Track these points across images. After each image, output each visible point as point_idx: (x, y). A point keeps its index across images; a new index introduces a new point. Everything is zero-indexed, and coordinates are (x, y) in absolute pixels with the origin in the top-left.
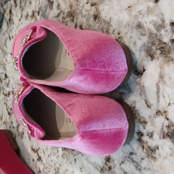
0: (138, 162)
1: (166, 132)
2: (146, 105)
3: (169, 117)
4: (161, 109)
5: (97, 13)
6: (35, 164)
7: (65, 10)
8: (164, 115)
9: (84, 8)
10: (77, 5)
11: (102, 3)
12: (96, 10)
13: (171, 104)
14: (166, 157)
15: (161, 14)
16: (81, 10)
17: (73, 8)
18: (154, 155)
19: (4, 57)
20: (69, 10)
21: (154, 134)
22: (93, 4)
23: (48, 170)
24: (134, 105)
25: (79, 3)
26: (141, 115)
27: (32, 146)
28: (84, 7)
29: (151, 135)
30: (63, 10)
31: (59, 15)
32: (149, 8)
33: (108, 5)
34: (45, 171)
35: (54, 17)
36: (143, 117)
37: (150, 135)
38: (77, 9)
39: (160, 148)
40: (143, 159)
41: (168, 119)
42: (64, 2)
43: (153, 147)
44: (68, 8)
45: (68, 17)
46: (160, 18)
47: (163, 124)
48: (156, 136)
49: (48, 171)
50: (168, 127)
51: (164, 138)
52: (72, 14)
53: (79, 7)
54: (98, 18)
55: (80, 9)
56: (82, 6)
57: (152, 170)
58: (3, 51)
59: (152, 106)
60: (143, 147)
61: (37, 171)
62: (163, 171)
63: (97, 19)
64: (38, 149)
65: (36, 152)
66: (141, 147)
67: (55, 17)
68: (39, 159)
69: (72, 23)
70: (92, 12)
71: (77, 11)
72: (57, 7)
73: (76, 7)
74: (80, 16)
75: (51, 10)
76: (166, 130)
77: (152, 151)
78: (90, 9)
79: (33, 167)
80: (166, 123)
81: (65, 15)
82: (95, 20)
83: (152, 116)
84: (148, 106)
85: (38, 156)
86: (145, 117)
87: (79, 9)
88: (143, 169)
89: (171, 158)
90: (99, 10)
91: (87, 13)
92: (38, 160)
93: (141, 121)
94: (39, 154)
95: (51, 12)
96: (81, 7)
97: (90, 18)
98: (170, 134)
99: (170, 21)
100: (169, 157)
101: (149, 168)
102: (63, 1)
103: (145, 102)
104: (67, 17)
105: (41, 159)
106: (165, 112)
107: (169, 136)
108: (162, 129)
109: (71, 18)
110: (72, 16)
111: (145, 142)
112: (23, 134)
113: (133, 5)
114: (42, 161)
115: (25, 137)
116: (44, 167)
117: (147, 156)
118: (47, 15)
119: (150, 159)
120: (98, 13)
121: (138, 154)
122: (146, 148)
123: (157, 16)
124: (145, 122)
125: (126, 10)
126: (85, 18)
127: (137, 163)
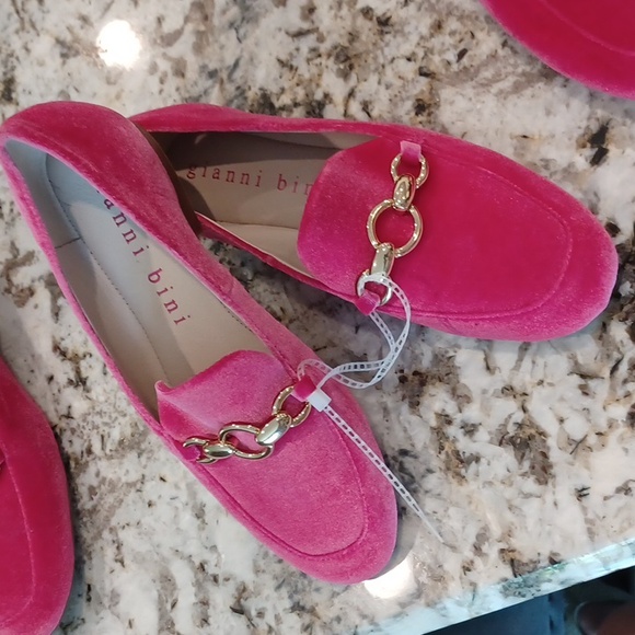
0: (414, 474)
1: (511, 434)
2: (484, 364)
3: (529, 407)
4: (517, 384)
5: (431, 99)
6: (56, 391)
7: (329, 33)
8: (520, 399)
9: (394, 65)
10: (374, 44)
11: (453, 85)
12: (430, 93)
13: (545, 384)
14: (490, 483)
15: (596, 194)
16: (383, 66)
17: (356, 45)
18: (463, 471)
19: (17, 32)
20: (344, 42)
21: (481, 429)
22: (425, 70)
23: (106, 419)
24: (451, 354)
25: (382, 44)
26: (463, 380)
27: (58, 339)
28: (395, 61)
29: (470, 430)
30: (322, 29)
31: (300, 34)
32: (571, 165)
33: (470, 99)
34: (90, 418)
35: (283, 32)
36: (465, 386)
37: (468, 429)
38: (372, 55)
39: (483, 460)
40: (430, 471)
41: (524, 410)
42: (333, 12)
43: (467, 455)
44: (341, 36)
45: (332, 59)
46: (590, 201)
47: (510, 416)
48: (482, 435)
49: (106, 424)
50: (520, 426)
51: (500, 444)
52: (348, 58)
53: (379, 52)
54: (429, 115)
55: (381, 60)
56: (390, 58)
57: (445, 500)
58: (18, 12)
59: (497, 372)
60: (442, 448)
61: (56, 411)
62: (473, 507)
63: (425, 114)
64: (81, 355)
65: (70, 359)
66: (437, 445)
67: (287, 33)
68: (80, 382)
69: (341, 81)
70: (415, 88)
71: (370, 60)
72: (302, 8)
73: (371, 47)
74: (373, 79)
75: (277, 6)
76: (511, 430)
77: (462, 462)
78: (413, 79)
79: (44, 396)
80: (519, 416)
81: (324, 47)
82: (417, 114)
83: (491, 392)
84: (488, 368)
85: (78, 372)
86: (472, 388)
87: (375, 58)
88: (422, 491)
89: (502, 486)
90: (438, 95)
91: (399, 83)
92: (70, 382)
93: (459, 392)
94: (82, 369)
95: (275, 10)
96: (385, 57)
97: (402, 100)
98: (519, 441)
99: (609, 219)
100: (498, 484)
101: (439, 495)
102: (331, 8)
103: (483, 356)
104: (329, 56)
105: (84, 383)
106: (525, 394)
107: (514, 444)
108: (505, 425)
109: (342, 66)
110: (348, 63)
111: (451, 438)
112: (27, 292)
113: (537, 137)
114: (87, 390)
115: (36, 307)
116: (94, 408)
117: (443, 468)
118: (257, 10)
119: (450, 477)
120: (432, 102)
121: (421, 460)
122: (447, 453)
123: (585, 193)
124: (468, 399)
125: (512, 138)
126: (390, 91)
127: (412, 477)
